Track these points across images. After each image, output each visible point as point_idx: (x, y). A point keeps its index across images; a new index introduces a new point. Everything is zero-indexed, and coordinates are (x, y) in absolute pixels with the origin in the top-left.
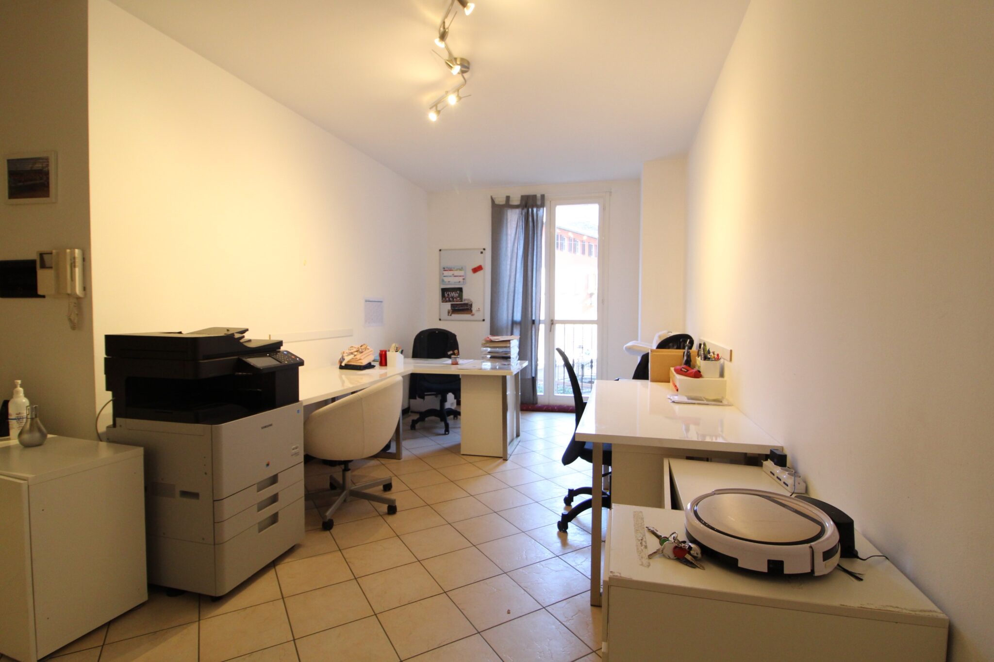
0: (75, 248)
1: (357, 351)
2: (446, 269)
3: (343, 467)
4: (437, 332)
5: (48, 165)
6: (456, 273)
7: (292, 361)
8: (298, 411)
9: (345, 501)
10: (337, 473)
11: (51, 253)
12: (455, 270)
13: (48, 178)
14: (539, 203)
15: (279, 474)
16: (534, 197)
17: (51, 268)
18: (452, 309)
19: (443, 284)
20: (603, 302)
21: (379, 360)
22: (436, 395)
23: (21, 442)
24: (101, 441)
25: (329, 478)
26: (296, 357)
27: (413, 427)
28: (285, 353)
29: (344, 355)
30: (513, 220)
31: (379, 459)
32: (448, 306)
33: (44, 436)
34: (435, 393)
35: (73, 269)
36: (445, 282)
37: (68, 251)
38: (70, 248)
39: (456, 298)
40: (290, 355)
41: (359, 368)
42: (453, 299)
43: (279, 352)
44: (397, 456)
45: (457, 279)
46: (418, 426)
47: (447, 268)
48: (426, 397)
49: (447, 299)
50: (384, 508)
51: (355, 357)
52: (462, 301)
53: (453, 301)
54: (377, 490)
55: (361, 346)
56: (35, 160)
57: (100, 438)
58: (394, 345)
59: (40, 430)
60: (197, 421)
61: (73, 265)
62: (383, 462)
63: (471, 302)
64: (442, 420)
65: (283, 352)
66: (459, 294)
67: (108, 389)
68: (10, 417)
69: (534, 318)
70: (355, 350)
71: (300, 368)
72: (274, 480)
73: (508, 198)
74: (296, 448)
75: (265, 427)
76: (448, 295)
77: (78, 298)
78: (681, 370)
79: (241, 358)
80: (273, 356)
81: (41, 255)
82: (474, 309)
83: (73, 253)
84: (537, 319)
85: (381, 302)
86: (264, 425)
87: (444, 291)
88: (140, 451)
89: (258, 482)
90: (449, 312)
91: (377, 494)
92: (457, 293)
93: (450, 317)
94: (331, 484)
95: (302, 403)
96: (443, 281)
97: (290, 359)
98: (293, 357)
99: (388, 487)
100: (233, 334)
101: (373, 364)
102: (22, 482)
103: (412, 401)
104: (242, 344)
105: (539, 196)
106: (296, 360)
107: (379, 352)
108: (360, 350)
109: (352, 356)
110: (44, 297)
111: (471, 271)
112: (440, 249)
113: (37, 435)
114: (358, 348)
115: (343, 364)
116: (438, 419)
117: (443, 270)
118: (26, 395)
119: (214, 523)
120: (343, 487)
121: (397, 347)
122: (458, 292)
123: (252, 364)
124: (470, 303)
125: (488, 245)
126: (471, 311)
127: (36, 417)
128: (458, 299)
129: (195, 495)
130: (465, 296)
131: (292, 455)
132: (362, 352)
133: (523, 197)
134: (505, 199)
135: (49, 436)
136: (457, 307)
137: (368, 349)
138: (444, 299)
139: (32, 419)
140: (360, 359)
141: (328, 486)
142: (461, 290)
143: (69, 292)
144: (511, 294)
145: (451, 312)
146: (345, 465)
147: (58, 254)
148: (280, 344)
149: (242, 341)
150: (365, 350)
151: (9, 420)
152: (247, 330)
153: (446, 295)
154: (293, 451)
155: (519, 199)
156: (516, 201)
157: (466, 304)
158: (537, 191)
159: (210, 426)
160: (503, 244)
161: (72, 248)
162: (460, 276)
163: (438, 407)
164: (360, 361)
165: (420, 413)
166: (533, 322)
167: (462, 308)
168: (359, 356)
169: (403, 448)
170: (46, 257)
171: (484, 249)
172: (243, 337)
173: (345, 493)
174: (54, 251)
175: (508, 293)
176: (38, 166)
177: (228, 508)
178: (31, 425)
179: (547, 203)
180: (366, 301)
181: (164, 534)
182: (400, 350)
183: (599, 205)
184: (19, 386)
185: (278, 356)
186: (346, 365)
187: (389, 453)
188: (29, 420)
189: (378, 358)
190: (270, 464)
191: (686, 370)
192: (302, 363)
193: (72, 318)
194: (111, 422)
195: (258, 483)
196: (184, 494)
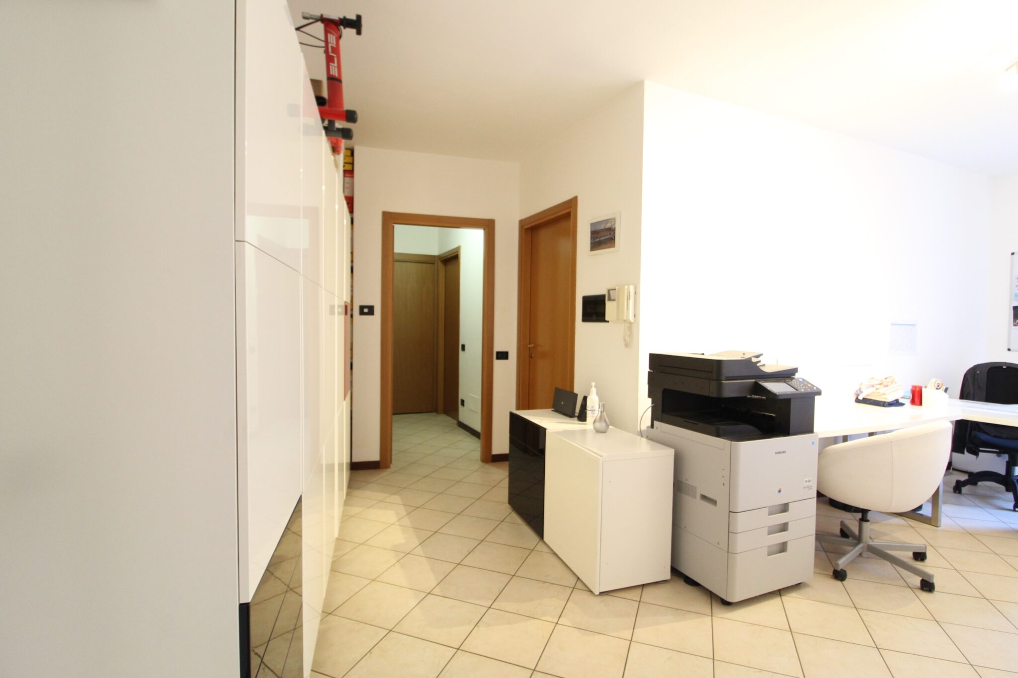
0: (630, 285)
1: (880, 384)
3: (859, 515)
4: (1004, 367)
5: (614, 224)
7: (809, 390)
8: (813, 443)
9: (860, 555)
10: (851, 521)
11: (615, 289)
13: (614, 233)
15: (790, 504)
17: (614, 300)
19: (1016, 301)
21: (911, 398)
22: (999, 454)
23: (595, 428)
24: (642, 437)
25: (839, 523)
26: (813, 386)
27: (958, 488)
28: (801, 380)
29: (862, 387)
31: (905, 518)
33: (607, 426)
34: (997, 451)
35: (629, 300)
37: (626, 287)
38: (627, 285)
40: (805, 383)
41: (882, 404)
43: (794, 378)
44: (932, 521)
46: (964, 489)
48: (981, 454)
50: (917, 581)
51: (878, 391)
54: (906, 556)
55: (886, 379)
56: (607, 221)
57: (641, 434)
58: (934, 380)
59: (606, 422)
60: (718, 435)
61: (629, 298)
62: (910, 523)
64: (1008, 490)
65: (798, 379)
67: (649, 396)
68: (587, 408)
70: (878, 382)
71: (817, 398)
72: (784, 508)
74: (809, 481)
75: (779, 453)
77: (631, 323)
79: (758, 381)
80: (788, 383)
81: (609, 291)
83: (629, 289)
85: (915, 325)
86: (778, 451)
87: (1016, 310)
88: (671, 452)
89: (770, 505)
91: (905, 560)
94: (842, 531)
95: (817, 435)
96: (1016, 296)
97: (807, 387)
98: (809, 385)
99: (920, 556)
100: (750, 358)
101: (901, 401)
102: (599, 457)
103: (956, 455)
104: (758, 367)
106: (813, 388)
107: (911, 387)
108: (885, 383)
109: (873, 389)
110: (608, 322)
112: (1012, 252)
113: (604, 424)
114: (882, 380)
115: (860, 398)
116: (1002, 488)
117: (1016, 280)
118: (598, 394)
119: (729, 532)
120: (858, 539)
121: (938, 384)
123: (769, 389)
127: (604, 411)
129: (714, 502)
131: (804, 488)
132: (887, 386)
135: (610, 427)
137: (896, 383)
138: (1017, 321)
139: (601, 412)
140: (884, 394)
141: (837, 531)
143: (625, 318)
146: (863, 514)
147: (619, 289)
148: (794, 371)
149: (758, 365)
150: (892, 383)
151: (587, 411)
152: (762, 355)
154: (806, 484)
159: (730, 442)
161: (629, 285)
163: (1002, 471)
164: (883, 396)
165: (970, 474)
168: (882, 390)
169: (942, 514)
170: (611, 292)
172: (759, 362)
173: (861, 546)
174: (617, 288)
176: (609, 225)
177: (742, 522)
178: (601, 417)
180: (893, 324)
181: (685, 527)
182: (944, 388)
184: (593, 387)
185: (793, 383)
186: (864, 399)
187: (921, 515)
188: (600, 413)
189: (910, 395)
190: (782, 491)
192: (819, 393)
193: (626, 338)
194: (649, 424)
195: (769, 507)
196: (704, 497)
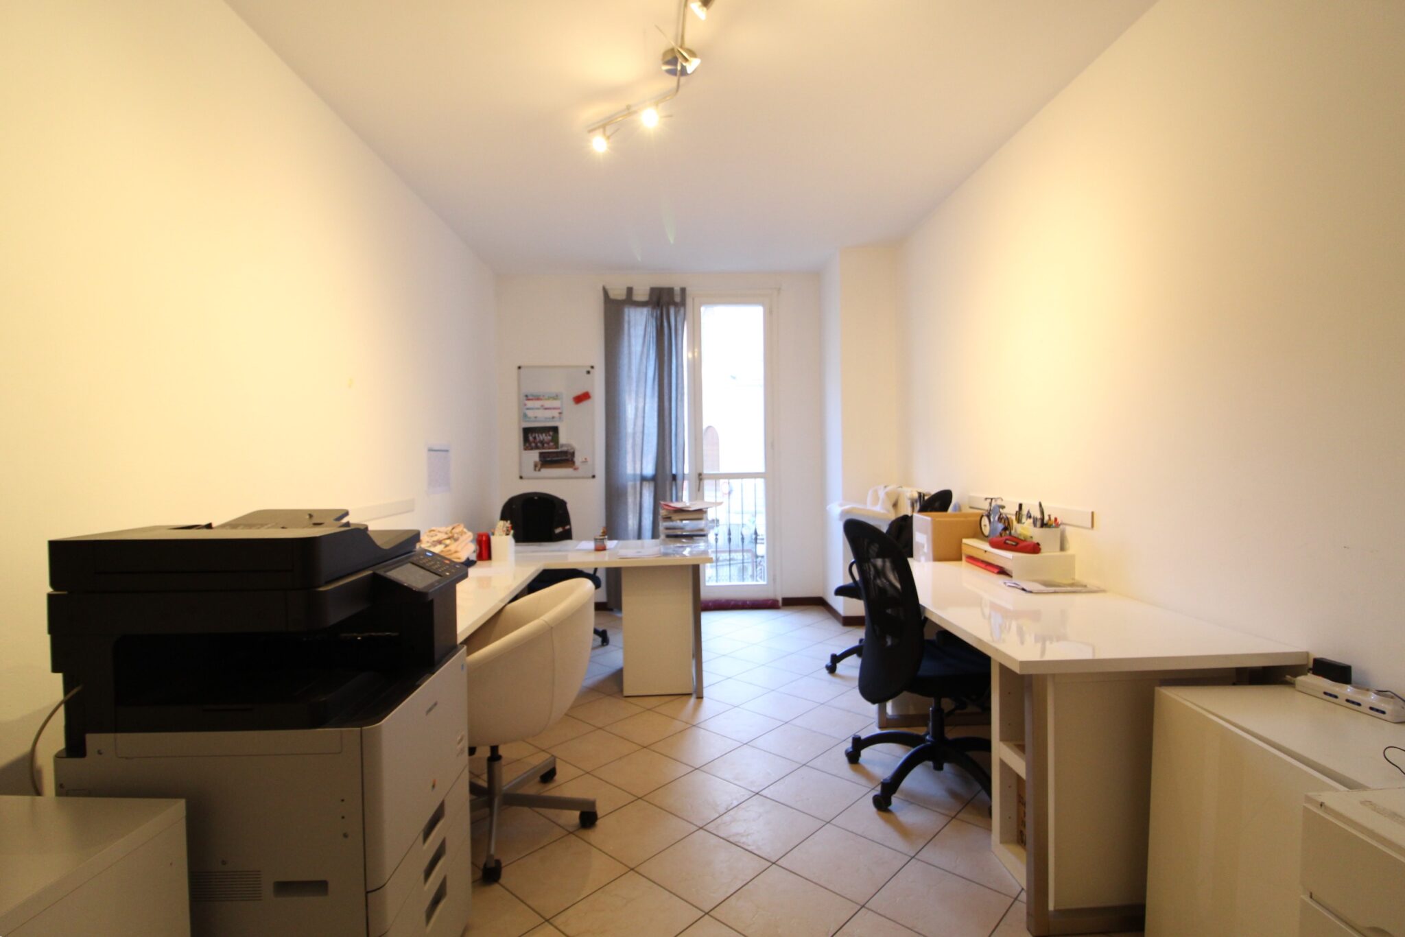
2: (530, 397)
4: (536, 498)
6: (548, 404)
8: (461, 666)
12: (546, 399)
14: (678, 299)
15: (445, 800)
16: (670, 291)
18: (541, 460)
19: (526, 421)
20: (772, 445)
24: (41, 794)
28: (428, 554)
30: (639, 324)
32: (534, 456)
36: (530, 418)
39: (548, 443)
40: (439, 558)
42: (543, 445)
45: (549, 414)
47: (532, 395)
49: (533, 445)
52: (557, 447)
53: (543, 448)
58: (501, 523)
63: (573, 448)
66: (553, 437)
67: (55, 669)
69: (674, 472)
72: (439, 815)
73: (630, 291)
74: (459, 738)
75: (430, 710)
76: (535, 438)
78: (1005, 543)
79: (381, 572)
82: (578, 459)
84: (680, 473)
85: (447, 451)
87: (527, 432)
88: (178, 808)
89: (424, 825)
90: (536, 466)
92: (550, 435)
93: (538, 474)
96: (525, 416)
98: (447, 562)
99: (546, 776)
101: (471, 559)
105: (677, 289)
107: (476, 536)
108: (455, 536)
111: (572, 403)
112: (518, 365)
117: (525, 398)
121: (507, 528)
122: (551, 433)
124: (571, 451)
125: (599, 362)
126: (573, 463)
128: (551, 444)
129: (318, 888)
130: (563, 438)
131: (458, 754)
132: (458, 539)
133: (653, 290)
134: (624, 292)
136: (549, 457)
138: (527, 445)
142: (555, 430)
144: (639, 435)
145: (539, 466)
146: (493, 749)
150: (461, 534)
153: (531, 438)
154: (459, 746)
155: (648, 292)
156: (641, 294)
157: (565, 453)
158: (675, 282)
159: (360, 732)
160: (624, 361)
162: (554, 409)
166: (674, 477)
167: (559, 458)
171: (592, 367)
175: (634, 434)
179: (689, 301)
180: (430, 450)
183: (764, 308)
190: (436, 785)
191: (1014, 543)
192: (466, 573)
194: (64, 747)
195: (424, 829)
196: (284, 887)
